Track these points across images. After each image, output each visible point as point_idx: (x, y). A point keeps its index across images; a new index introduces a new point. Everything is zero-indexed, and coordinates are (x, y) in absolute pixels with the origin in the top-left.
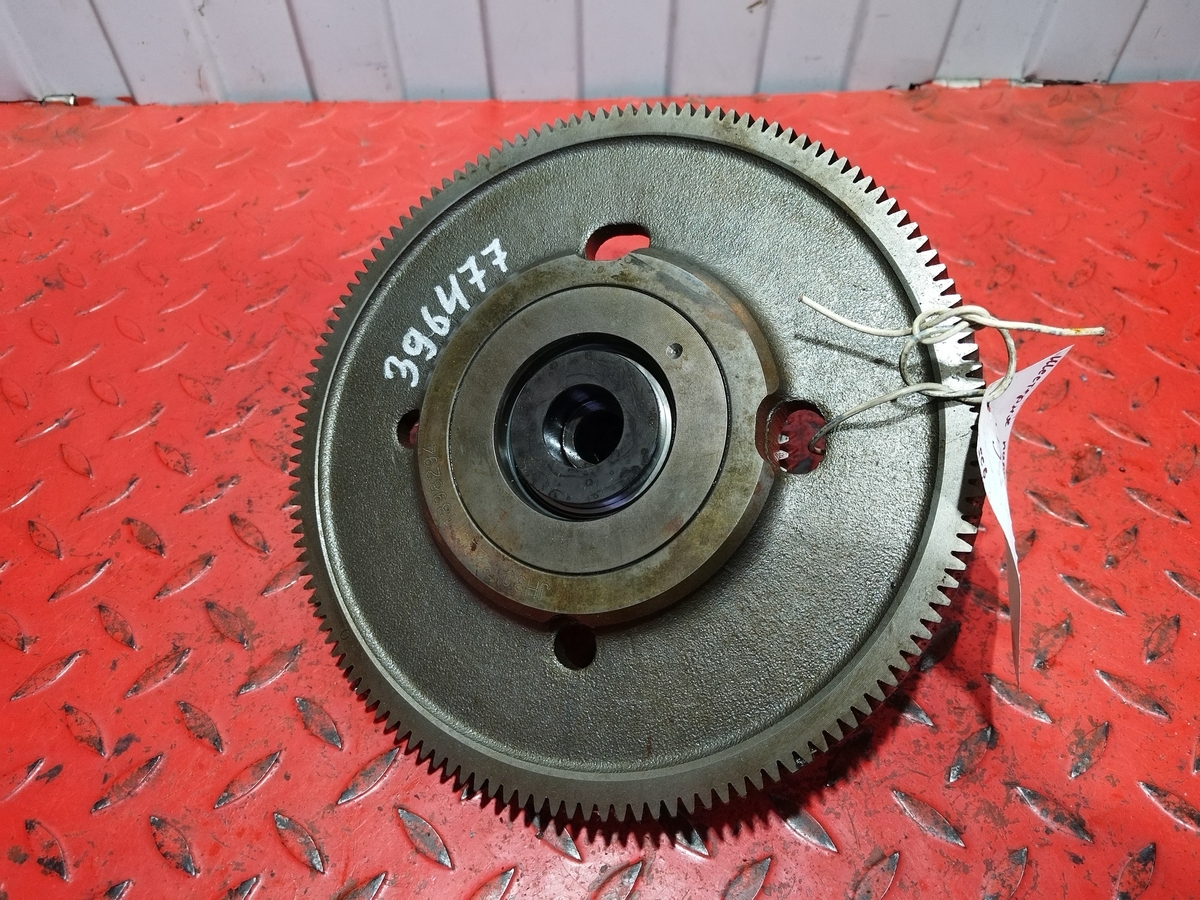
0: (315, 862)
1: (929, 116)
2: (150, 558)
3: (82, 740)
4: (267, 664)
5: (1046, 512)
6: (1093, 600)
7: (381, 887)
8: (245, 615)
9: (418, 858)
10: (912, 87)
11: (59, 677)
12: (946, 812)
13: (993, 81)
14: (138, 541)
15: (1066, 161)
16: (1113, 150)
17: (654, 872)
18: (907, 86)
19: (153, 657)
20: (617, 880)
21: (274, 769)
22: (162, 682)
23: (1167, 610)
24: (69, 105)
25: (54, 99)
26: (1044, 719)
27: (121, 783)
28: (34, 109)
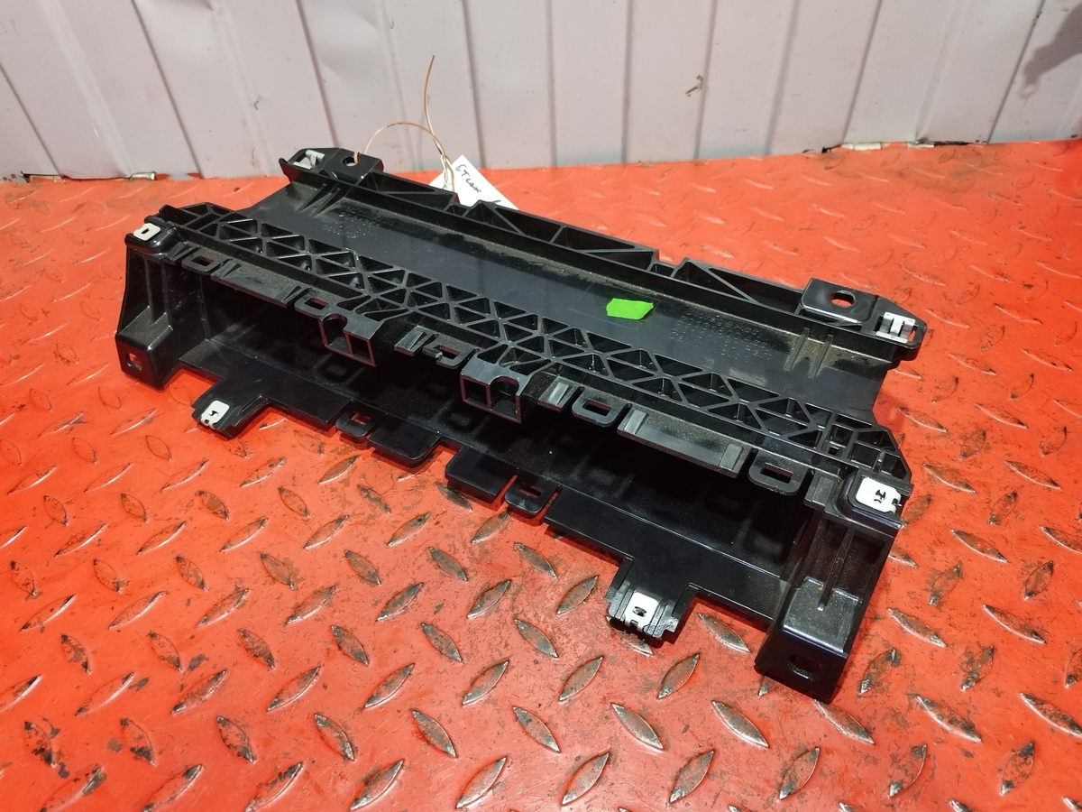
0: (347, 751)
1: (839, 173)
2: (217, 520)
3: (163, 659)
4: (309, 600)
5: (940, 481)
6: (979, 550)
7: (399, 771)
8: (291, 564)
9: (429, 748)
10: (825, 150)
11: (145, 611)
12: (858, 717)
13: (892, 143)
14: (209, 508)
15: (954, 205)
16: (993, 196)
17: (618, 761)
18: (821, 150)
19: (220, 596)
20: (589, 767)
21: (315, 680)
22: (226, 614)
23: (1043, 558)
24: (150, 180)
25: (139, 176)
26: (940, 644)
27: (194, 690)
28: (123, 185)
